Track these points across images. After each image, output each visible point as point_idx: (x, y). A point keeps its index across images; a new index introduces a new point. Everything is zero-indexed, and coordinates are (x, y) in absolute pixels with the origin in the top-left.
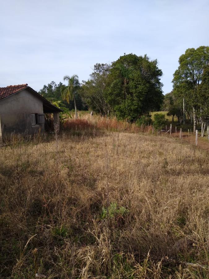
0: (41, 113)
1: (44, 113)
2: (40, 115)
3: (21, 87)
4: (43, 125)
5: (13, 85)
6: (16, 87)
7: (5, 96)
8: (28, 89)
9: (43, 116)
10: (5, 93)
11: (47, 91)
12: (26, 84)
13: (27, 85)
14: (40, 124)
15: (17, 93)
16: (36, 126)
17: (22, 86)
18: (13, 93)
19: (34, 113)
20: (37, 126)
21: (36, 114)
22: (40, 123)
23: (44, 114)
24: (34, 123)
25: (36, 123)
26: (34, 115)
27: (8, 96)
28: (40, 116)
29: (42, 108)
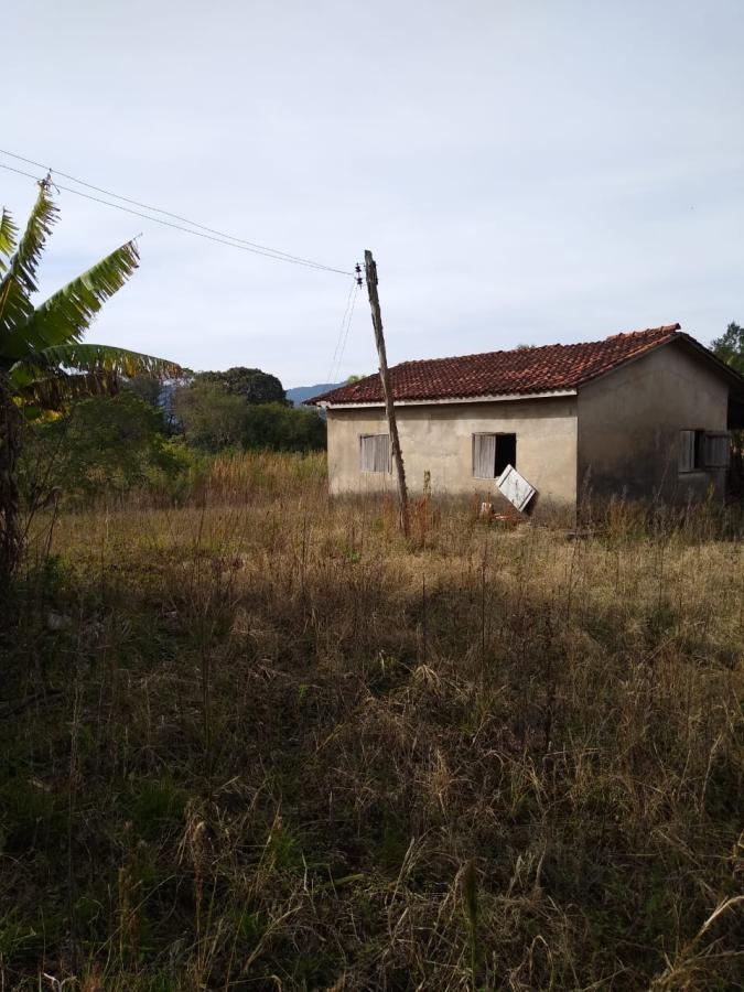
0: (719, 429)
1: (728, 428)
2: (716, 437)
3: (654, 338)
4: (722, 474)
5: (628, 331)
6: (638, 340)
7: (602, 370)
8: (678, 343)
9: (725, 440)
10: (602, 361)
11: (738, 344)
12: (674, 323)
13: (678, 326)
14: (709, 470)
15: (641, 359)
16: (692, 475)
17: (659, 333)
18: (629, 358)
19: (690, 427)
20: (699, 475)
21: (699, 433)
22: (710, 467)
23: (730, 433)
24: (686, 466)
25: (696, 466)
26: (690, 435)
27: (610, 369)
28: (714, 441)
29: (725, 410)
